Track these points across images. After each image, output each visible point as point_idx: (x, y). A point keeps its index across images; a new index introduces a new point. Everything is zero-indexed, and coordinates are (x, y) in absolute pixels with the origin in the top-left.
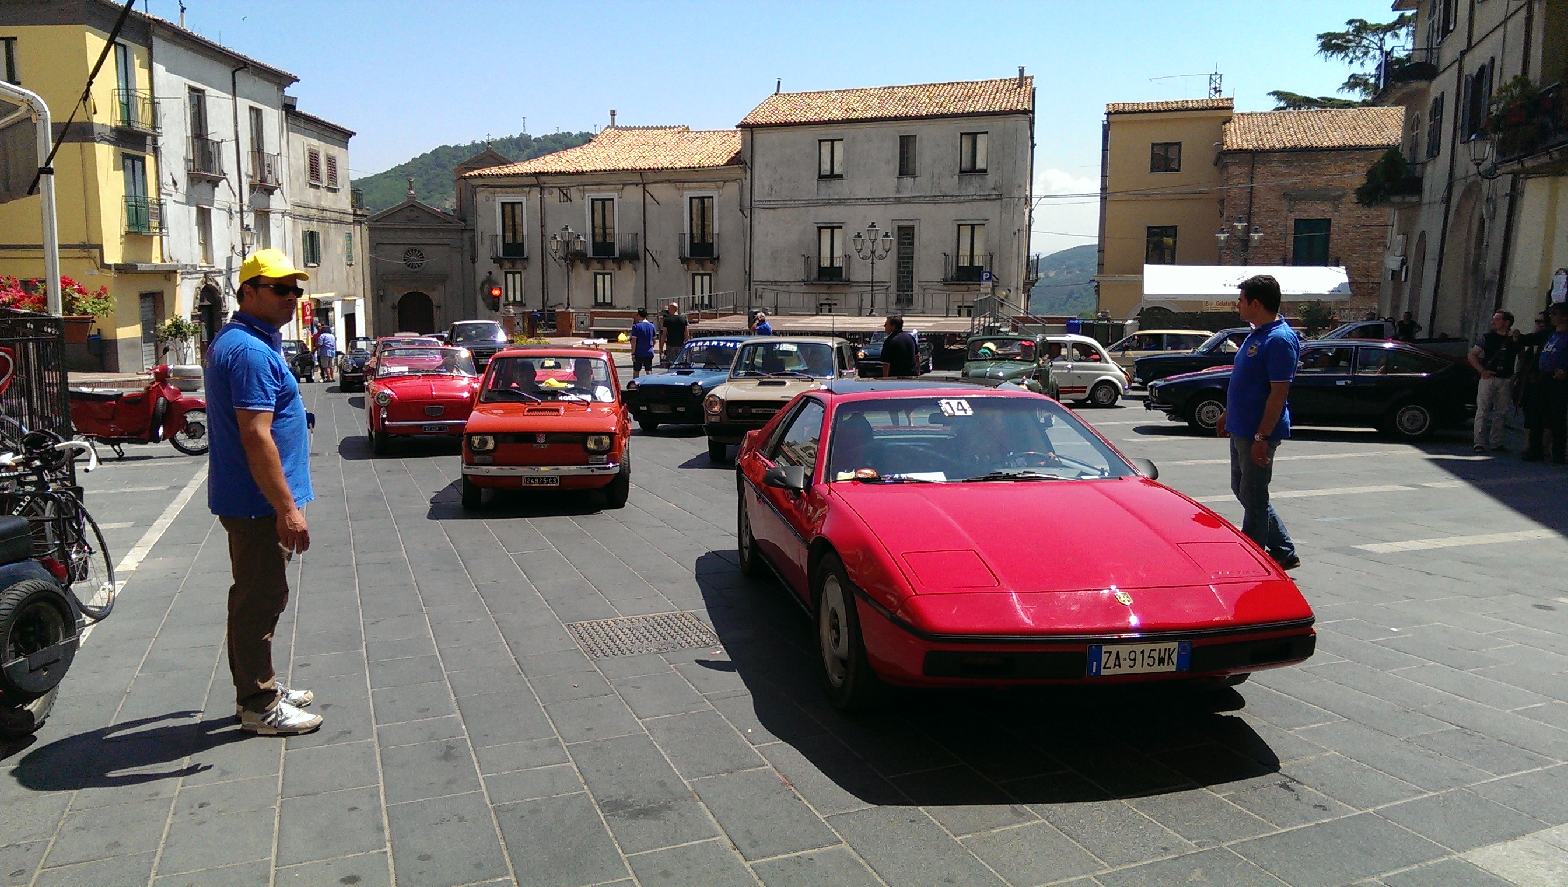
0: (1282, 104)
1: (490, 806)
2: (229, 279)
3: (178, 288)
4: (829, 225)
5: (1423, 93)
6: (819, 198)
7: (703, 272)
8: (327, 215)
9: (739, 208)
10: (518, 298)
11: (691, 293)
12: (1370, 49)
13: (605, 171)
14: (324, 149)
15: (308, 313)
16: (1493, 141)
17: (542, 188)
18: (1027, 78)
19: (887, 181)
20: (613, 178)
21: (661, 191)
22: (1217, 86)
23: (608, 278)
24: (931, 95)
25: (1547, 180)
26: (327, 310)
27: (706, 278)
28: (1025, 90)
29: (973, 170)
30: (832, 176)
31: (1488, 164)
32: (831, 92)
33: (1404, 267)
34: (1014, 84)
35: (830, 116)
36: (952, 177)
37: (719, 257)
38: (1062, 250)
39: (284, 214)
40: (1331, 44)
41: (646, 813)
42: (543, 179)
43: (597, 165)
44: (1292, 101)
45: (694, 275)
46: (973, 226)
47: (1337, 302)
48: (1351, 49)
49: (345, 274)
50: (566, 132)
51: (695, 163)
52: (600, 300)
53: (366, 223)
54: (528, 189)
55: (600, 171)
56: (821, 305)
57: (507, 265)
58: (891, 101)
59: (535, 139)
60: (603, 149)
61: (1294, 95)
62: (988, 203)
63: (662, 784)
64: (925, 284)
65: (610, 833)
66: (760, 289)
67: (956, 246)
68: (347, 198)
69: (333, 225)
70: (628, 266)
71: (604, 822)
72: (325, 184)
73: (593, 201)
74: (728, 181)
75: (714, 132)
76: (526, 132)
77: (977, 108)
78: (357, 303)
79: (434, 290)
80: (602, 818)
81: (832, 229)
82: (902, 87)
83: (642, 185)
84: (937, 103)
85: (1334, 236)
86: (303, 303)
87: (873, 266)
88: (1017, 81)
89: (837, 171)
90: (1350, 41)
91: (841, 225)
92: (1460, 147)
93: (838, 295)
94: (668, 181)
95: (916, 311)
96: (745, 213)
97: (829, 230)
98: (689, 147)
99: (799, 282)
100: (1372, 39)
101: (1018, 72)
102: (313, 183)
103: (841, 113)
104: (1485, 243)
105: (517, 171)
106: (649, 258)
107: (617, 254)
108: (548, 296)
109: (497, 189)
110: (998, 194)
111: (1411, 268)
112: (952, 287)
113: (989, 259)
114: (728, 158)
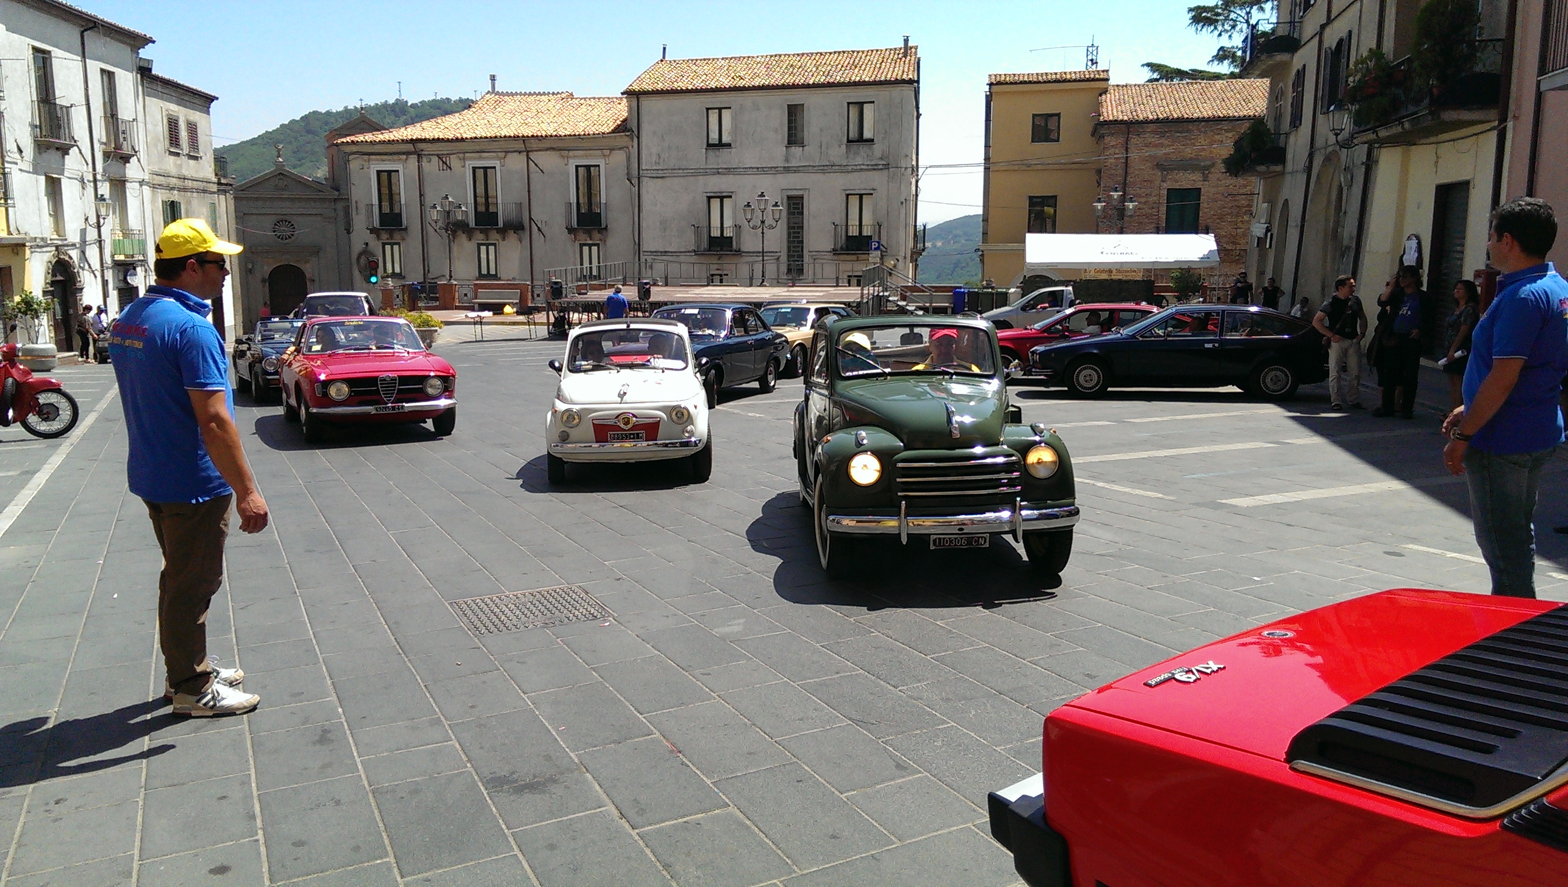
0: (1156, 76)
1: (368, 788)
2: (83, 252)
3: (27, 262)
4: (719, 194)
5: (1285, 66)
6: (708, 167)
7: (590, 242)
8: (189, 184)
9: (626, 177)
10: (397, 270)
11: (579, 264)
12: (1238, 23)
13: (486, 138)
14: (184, 114)
16: (1350, 112)
17: (419, 155)
18: (911, 48)
19: (776, 151)
20: (494, 146)
21: (546, 160)
22: (1094, 58)
23: (492, 248)
24: (818, 63)
25: (1399, 149)
27: (594, 249)
28: (910, 60)
29: (861, 139)
30: (721, 145)
31: (1345, 135)
32: (718, 59)
33: (1269, 234)
34: (898, 54)
35: (717, 83)
36: (840, 146)
37: (607, 226)
38: (948, 219)
39: (142, 183)
40: (1202, 17)
41: (532, 787)
42: (421, 146)
43: (477, 132)
44: (1165, 73)
45: (582, 246)
46: (861, 196)
47: (1206, 269)
48: (1220, 23)
50: (444, 98)
51: (580, 131)
52: (484, 271)
53: (231, 192)
54: (405, 157)
55: (481, 138)
56: (712, 275)
57: (385, 236)
58: (778, 69)
59: (412, 104)
60: (483, 115)
61: (1166, 66)
62: (874, 172)
63: (548, 758)
64: (815, 253)
65: (494, 810)
66: (649, 259)
67: (844, 216)
68: (210, 167)
69: (195, 194)
70: (512, 237)
71: (488, 798)
72: (186, 151)
73: (474, 169)
74: (614, 149)
75: (599, 99)
76: (402, 98)
77: (863, 77)
79: (306, 262)
80: (486, 795)
81: (722, 198)
82: (789, 55)
83: (525, 153)
84: (824, 72)
85: (1204, 205)
87: (763, 237)
88: (902, 51)
89: (726, 139)
90: (1218, 14)
91: (731, 194)
92: (1320, 118)
93: (729, 266)
94: (553, 149)
95: (807, 281)
96: (633, 182)
97: (719, 199)
98: (573, 114)
99: (689, 252)
100: (1239, 12)
101: (903, 42)
102: (172, 150)
103: (728, 80)
104: (1343, 211)
105: (392, 138)
106: (535, 228)
107: (501, 224)
108: (428, 265)
109: (371, 157)
110: (883, 162)
111: (1275, 234)
112: (842, 257)
113: (877, 229)
114: (614, 126)
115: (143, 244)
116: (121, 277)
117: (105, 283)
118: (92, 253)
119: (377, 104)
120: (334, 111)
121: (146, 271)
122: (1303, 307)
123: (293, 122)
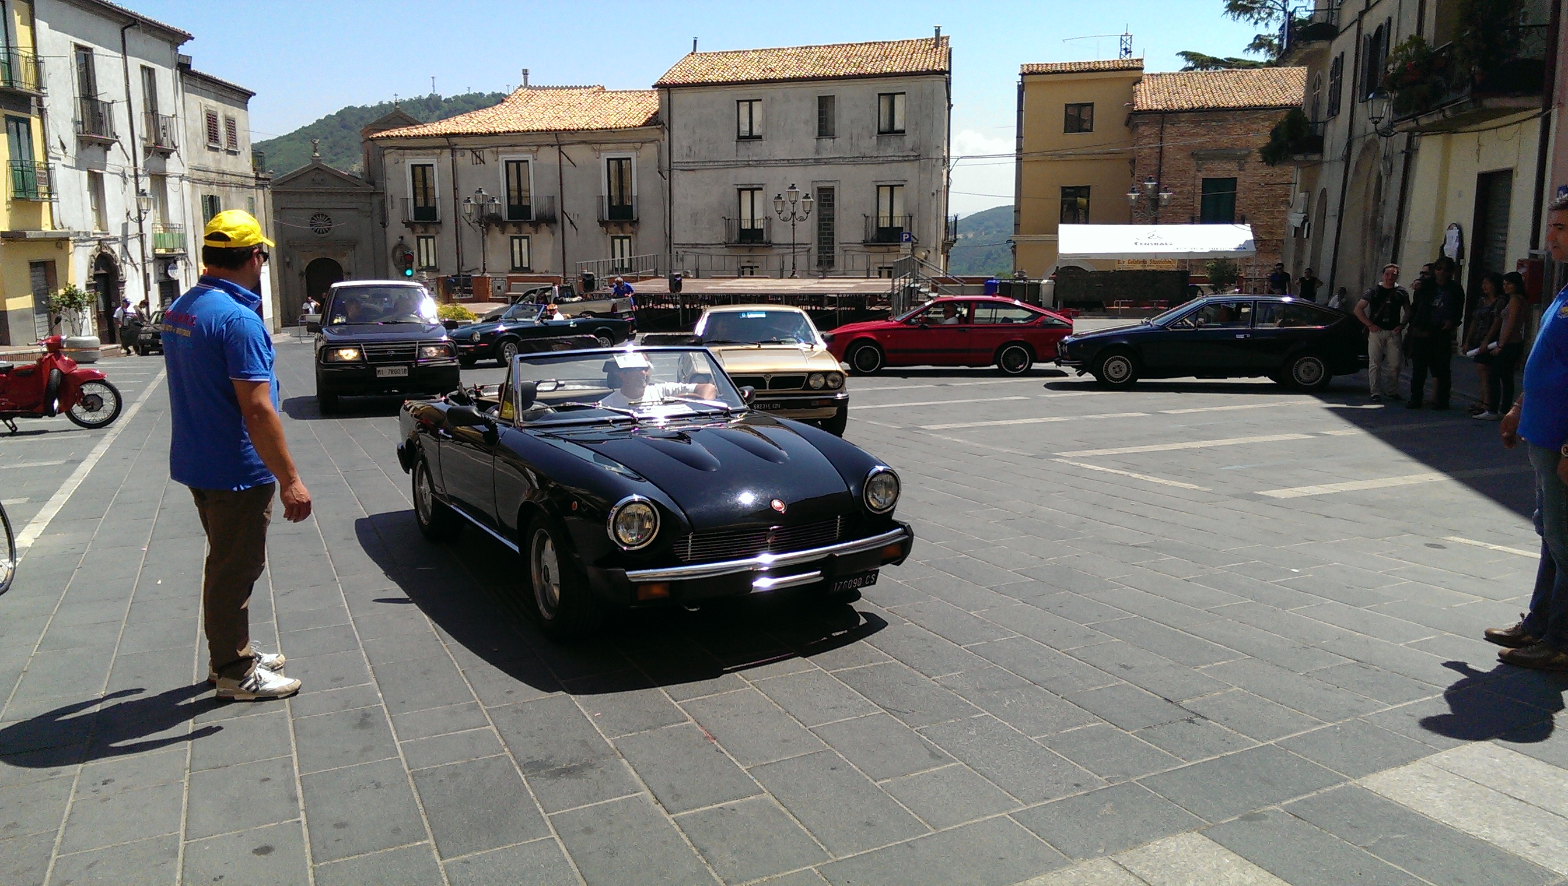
0: (1191, 64)
1: (407, 771)
2: (125, 247)
3: (70, 256)
4: (749, 187)
5: (1323, 54)
6: (739, 159)
7: (622, 235)
8: (227, 178)
9: (657, 170)
10: (432, 263)
11: (611, 256)
12: (1274, 11)
13: (519, 131)
14: (222, 110)
16: (1390, 100)
17: (453, 150)
18: (943, 38)
19: (806, 142)
20: (527, 140)
21: (578, 153)
22: (1128, 47)
23: (524, 242)
24: (849, 55)
25: (1440, 137)
27: (626, 242)
28: (942, 50)
29: (892, 131)
30: (751, 137)
31: (1384, 123)
32: (748, 52)
33: (1308, 224)
34: (930, 45)
35: (747, 75)
36: (871, 138)
37: (638, 219)
38: (980, 211)
39: (182, 178)
40: (1238, 5)
41: (568, 772)
42: (454, 140)
43: (510, 126)
44: (1199, 62)
45: (613, 238)
46: (892, 187)
47: (1242, 259)
48: (1256, 10)
50: (478, 92)
51: (612, 124)
52: (517, 264)
53: (269, 187)
54: (439, 150)
55: (514, 132)
56: (743, 267)
57: (419, 230)
58: (809, 61)
59: (446, 99)
60: (516, 109)
61: (1201, 55)
62: (905, 164)
63: (584, 743)
64: (846, 245)
65: (531, 793)
66: (680, 251)
67: (875, 207)
68: (248, 161)
69: (234, 189)
70: (545, 230)
71: (525, 782)
72: (225, 146)
73: (507, 163)
74: (646, 143)
75: (630, 92)
76: (436, 93)
77: (894, 68)
79: (344, 255)
80: (523, 779)
81: (752, 191)
82: (820, 47)
83: (557, 147)
84: (855, 63)
85: (1240, 195)
87: (794, 228)
88: (934, 41)
89: (756, 131)
90: (1255, 2)
91: (761, 186)
92: (1359, 107)
93: (759, 258)
94: (585, 142)
95: (837, 273)
96: (664, 175)
97: (749, 192)
98: (604, 107)
99: (720, 244)
101: (934, 32)
102: (211, 145)
103: (759, 73)
104: (1382, 199)
105: (427, 132)
106: (567, 221)
107: (533, 217)
108: (462, 262)
109: (406, 151)
110: (916, 154)
111: (1313, 224)
112: (873, 249)
113: (908, 219)
114: (646, 119)
115: (183, 238)
116: (162, 271)
117: (146, 277)
118: (134, 247)
119: (411, 99)
120: (370, 105)
121: (186, 264)
122: (1340, 299)
123: (329, 117)
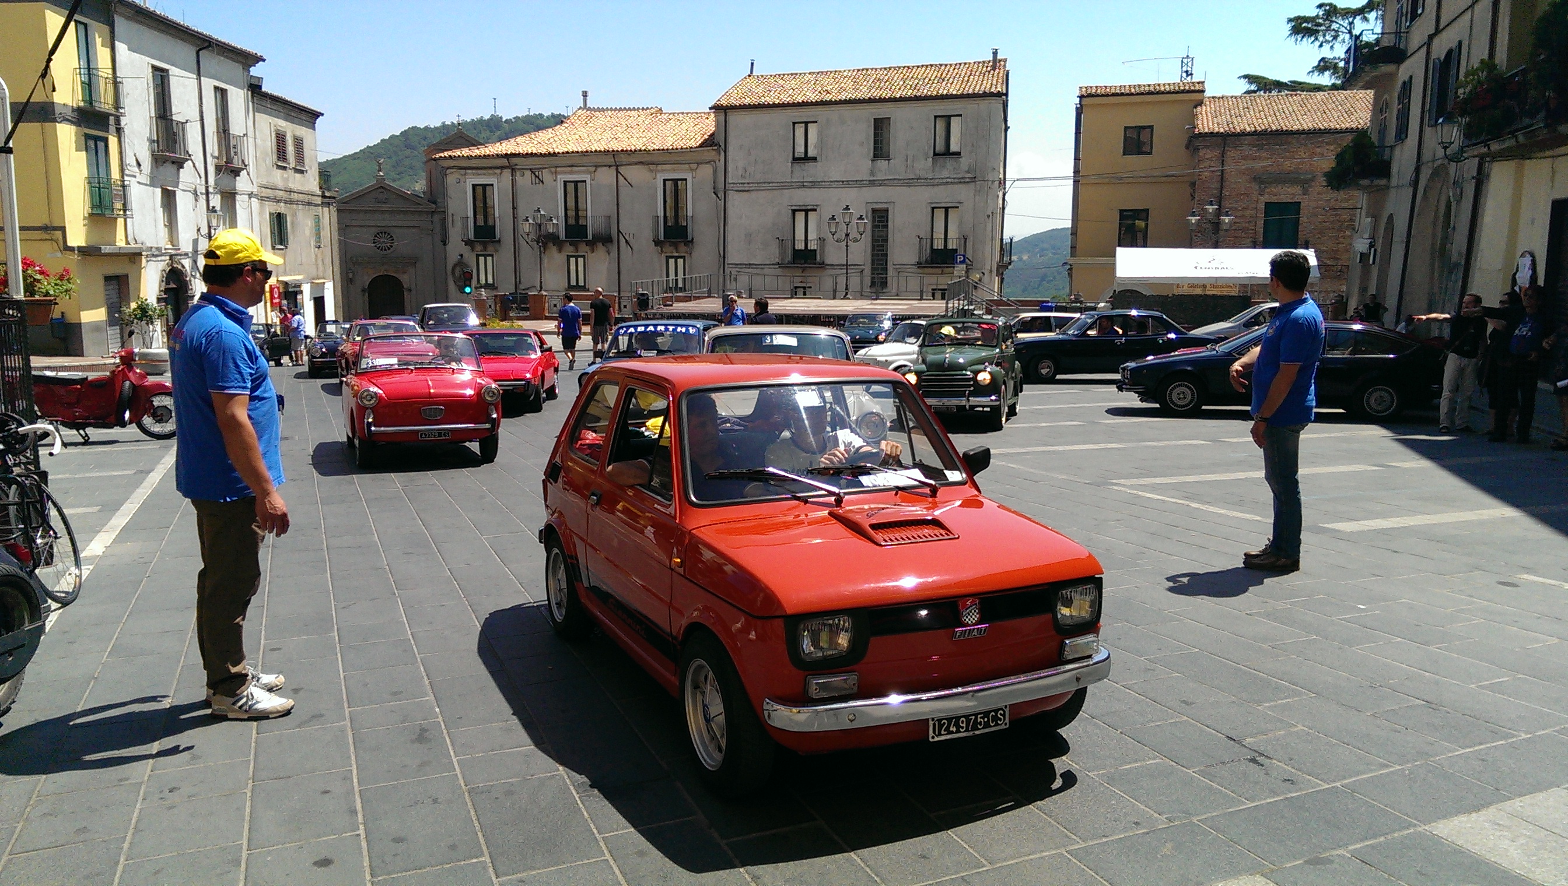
0: (1253, 87)
1: (464, 787)
2: (194, 262)
3: (143, 270)
4: (803, 208)
5: (1392, 76)
6: (793, 180)
7: (677, 254)
8: (295, 196)
9: (713, 190)
10: (490, 281)
11: (665, 276)
12: (1340, 33)
13: (577, 152)
14: (291, 130)
15: (276, 296)
16: (1460, 125)
17: (513, 171)
18: (1000, 61)
19: (861, 163)
20: (585, 160)
21: (635, 174)
22: (1189, 69)
23: (581, 260)
24: (906, 77)
25: (1512, 164)
26: (296, 293)
27: (680, 261)
28: (999, 73)
29: (947, 153)
30: (806, 158)
31: (1455, 147)
32: (805, 74)
33: (1373, 249)
34: (987, 67)
35: (804, 97)
36: (926, 160)
37: (693, 239)
38: (1035, 233)
39: (251, 195)
40: (1302, 27)
41: (621, 793)
42: (514, 160)
43: (568, 146)
44: (1262, 85)
45: (668, 258)
46: (947, 209)
48: (1321, 33)
49: (314, 256)
50: (537, 113)
51: (669, 145)
52: (573, 283)
53: (334, 204)
54: (498, 171)
55: (573, 152)
56: (796, 288)
57: (479, 248)
58: (865, 83)
59: (507, 120)
60: (575, 131)
61: (1264, 78)
62: (960, 186)
64: (898, 267)
65: (585, 813)
66: (734, 271)
67: (929, 229)
68: (315, 180)
69: (300, 207)
70: (601, 250)
71: (579, 802)
72: (292, 165)
73: (565, 183)
74: (701, 163)
75: (687, 114)
76: (497, 114)
77: (951, 90)
78: (326, 286)
79: (404, 273)
80: (577, 799)
81: (807, 211)
82: (876, 69)
83: (615, 167)
84: (911, 86)
85: (1303, 219)
86: (271, 286)
87: (847, 250)
88: (991, 64)
89: (811, 153)
90: (1320, 25)
91: (815, 207)
92: (1428, 130)
93: (812, 280)
94: (642, 163)
95: (890, 294)
96: (719, 196)
97: (804, 213)
98: (662, 128)
99: (773, 264)
100: (1342, 23)
101: (992, 55)
102: (280, 164)
103: (815, 95)
104: (1452, 226)
105: (488, 153)
106: (623, 241)
107: (590, 237)
108: (520, 279)
109: (468, 171)
110: (970, 175)
111: (1379, 250)
112: (926, 270)
113: (963, 242)
114: (702, 140)
119: (473, 120)
120: (433, 127)
122: (1407, 325)
123: (393, 137)
